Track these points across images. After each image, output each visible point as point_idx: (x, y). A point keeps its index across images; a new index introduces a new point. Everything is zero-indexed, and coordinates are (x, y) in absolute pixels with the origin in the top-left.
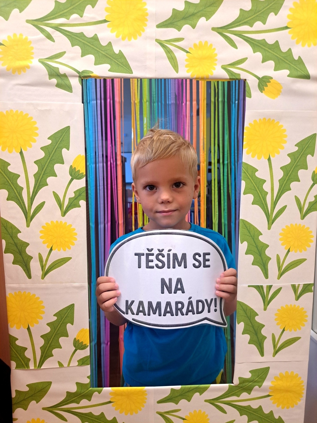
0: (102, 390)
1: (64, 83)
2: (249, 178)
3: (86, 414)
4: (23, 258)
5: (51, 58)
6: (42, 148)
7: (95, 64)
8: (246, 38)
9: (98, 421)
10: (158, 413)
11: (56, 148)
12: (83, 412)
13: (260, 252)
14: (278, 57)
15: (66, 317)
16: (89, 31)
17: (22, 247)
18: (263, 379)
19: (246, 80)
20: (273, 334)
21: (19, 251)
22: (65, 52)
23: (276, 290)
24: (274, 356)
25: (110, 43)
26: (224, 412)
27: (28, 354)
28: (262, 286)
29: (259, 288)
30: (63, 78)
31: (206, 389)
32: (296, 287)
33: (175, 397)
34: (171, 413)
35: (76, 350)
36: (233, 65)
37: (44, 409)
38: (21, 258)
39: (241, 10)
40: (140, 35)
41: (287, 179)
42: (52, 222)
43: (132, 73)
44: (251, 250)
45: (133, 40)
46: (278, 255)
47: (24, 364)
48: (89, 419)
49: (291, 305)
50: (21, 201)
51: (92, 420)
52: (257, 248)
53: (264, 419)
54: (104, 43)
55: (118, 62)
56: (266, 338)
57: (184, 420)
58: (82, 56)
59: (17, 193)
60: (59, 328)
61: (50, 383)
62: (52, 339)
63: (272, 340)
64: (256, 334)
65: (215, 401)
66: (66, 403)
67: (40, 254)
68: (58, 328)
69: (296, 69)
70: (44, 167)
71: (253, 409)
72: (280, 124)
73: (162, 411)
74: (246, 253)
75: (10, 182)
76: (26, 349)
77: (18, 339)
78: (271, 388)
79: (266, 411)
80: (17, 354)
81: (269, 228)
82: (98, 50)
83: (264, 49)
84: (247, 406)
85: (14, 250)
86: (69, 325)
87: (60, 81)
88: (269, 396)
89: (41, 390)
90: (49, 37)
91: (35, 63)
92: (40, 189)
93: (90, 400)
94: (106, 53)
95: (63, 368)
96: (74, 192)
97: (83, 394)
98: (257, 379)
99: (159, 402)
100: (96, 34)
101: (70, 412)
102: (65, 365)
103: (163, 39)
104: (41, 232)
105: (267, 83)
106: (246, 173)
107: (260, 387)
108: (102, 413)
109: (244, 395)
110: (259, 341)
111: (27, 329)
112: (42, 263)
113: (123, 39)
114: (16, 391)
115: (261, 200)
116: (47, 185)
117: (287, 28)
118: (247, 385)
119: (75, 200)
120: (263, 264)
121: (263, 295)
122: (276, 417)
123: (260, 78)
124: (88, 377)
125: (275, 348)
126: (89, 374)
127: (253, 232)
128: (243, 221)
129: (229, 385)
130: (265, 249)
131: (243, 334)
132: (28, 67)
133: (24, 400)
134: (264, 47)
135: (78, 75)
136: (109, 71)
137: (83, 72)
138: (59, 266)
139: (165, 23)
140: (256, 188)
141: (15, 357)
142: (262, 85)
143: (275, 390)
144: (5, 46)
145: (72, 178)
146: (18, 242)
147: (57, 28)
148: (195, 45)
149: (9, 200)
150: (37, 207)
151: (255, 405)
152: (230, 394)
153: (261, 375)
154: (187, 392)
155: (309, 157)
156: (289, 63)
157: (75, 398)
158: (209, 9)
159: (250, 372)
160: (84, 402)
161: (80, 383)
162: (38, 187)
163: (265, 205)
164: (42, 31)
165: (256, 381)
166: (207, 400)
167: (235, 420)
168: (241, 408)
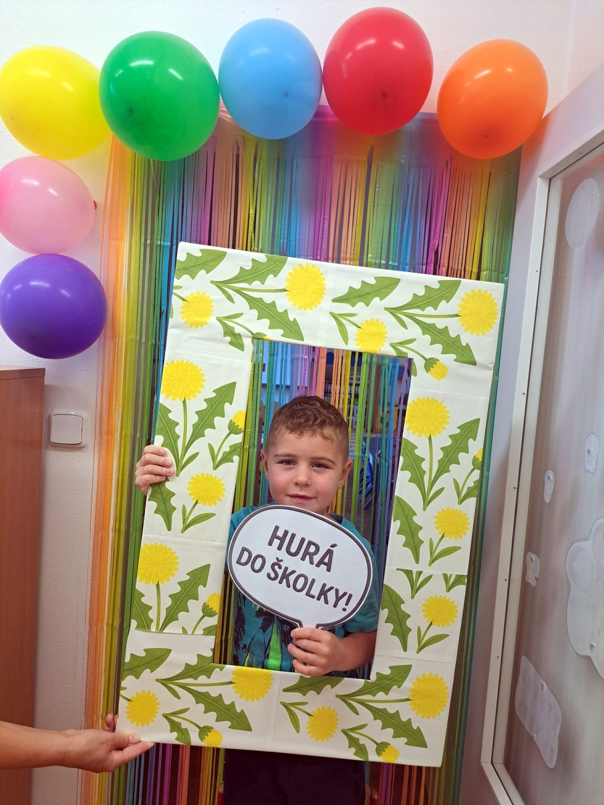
0: (224, 667)
1: (236, 342)
2: (408, 455)
3: (202, 694)
4: (166, 508)
5: (228, 318)
6: (205, 400)
7: (270, 328)
8: (416, 320)
9: (214, 703)
10: (282, 703)
11: (219, 402)
12: (200, 691)
13: (413, 533)
14: (446, 341)
15: (200, 577)
16: (268, 298)
17: (167, 496)
18: (404, 678)
19: (413, 359)
20: (419, 627)
21: (164, 500)
22: (242, 314)
23: (427, 577)
24: (418, 653)
25: (286, 311)
26: (357, 713)
27: (152, 614)
28: (411, 571)
29: (408, 573)
30: (237, 337)
31: (338, 682)
32: (448, 576)
33: (303, 687)
34: (297, 706)
35: (203, 617)
36: (401, 343)
37: (157, 680)
39: (414, 294)
40: (316, 306)
41: (446, 460)
42: (202, 474)
43: (303, 340)
44: (403, 530)
45: (308, 309)
46: (431, 540)
47: (145, 625)
48: (205, 700)
49: (441, 596)
50: (175, 450)
51: (208, 701)
52: (410, 529)
53: (401, 728)
54: (280, 310)
55: (291, 328)
56: (411, 630)
57: (311, 717)
58: (258, 319)
59: (172, 441)
61: (170, 650)
62: (180, 601)
63: (418, 634)
64: (400, 625)
65: (349, 698)
67: (184, 506)
68: (189, 589)
69: (463, 355)
70: (204, 418)
71: (389, 713)
72: (443, 405)
73: (287, 701)
74: (398, 533)
75: (168, 429)
76: (151, 608)
77: (144, 596)
78: (411, 690)
79: (404, 719)
80: (140, 612)
81: (424, 509)
82: (274, 315)
83: (433, 333)
84: (383, 709)
85: (158, 499)
86: (201, 587)
87: (234, 339)
88: (408, 700)
89: (159, 657)
90: (230, 298)
91: (213, 320)
92: (197, 439)
93: (209, 677)
94: (282, 319)
95: (187, 635)
96: (230, 447)
97: (203, 669)
98: (397, 677)
99: (285, 690)
100: (274, 301)
101: (185, 688)
102: (190, 632)
103: (337, 313)
104: (189, 483)
105: (434, 365)
106: (406, 449)
107: (399, 688)
108: (220, 695)
109: (381, 696)
110: (403, 633)
111: (156, 586)
112: (184, 517)
113: (299, 308)
114: (130, 653)
115: (418, 478)
116: (204, 436)
117: (457, 315)
118: (385, 683)
119: (229, 454)
120: (415, 547)
121: (412, 581)
122: (415, 727)
123: (426, 359)
124: (211, 650)
125: (420, 644)
126: (213, 646)
127: (407, 511)
128: (398, 498)
129: (365, 681)
130: (418, 531)
131: (386, 622)
132: (206, 323)
133: (138, 666)
134: (433, 331)
135: (252, 336)
136: (282, 336)
137: (257, 334)
138: (202, 521)
139: (341, 299)
140: (415, 465)
141: (137, 615)
142: (428, 366)
143: (416, 694)
144: (187, 301)
145: (229, 433)
146: (165, 491)
147: (238, 291)
148: (367, 321)
150: (191, 456)
151: (391, 709)
152: (365, 692)
153: (402, 674)
154: (317, 683)
155: (471, 441)
156: (457, 348)
157: (194, 672)
158: (384, 290)
159: (390, 668)
160: (202, 679)
161: (201, 655)
162: (194, 437)
163: (422, 484)
164: (224, 292)
165: (395, 680)
166: (339, 695)
167: (367, 725)
168: (376, 711)
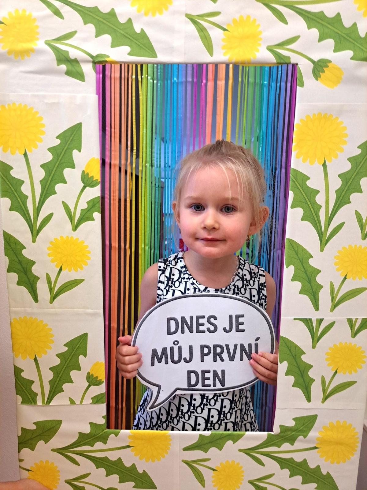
0: (119, 432)
1: (74, 70)
2: (298, 188)
3: (100, 459)
4: (28, 278)
5: (59, 39)
6: (49, 150)
7: (113, 46)
8: (298, 10)
9: (114, 467)
10: (183, 461)
11: (66, 150)
12: (98, 456)
13: (310, 278)
14: (338, 34)
15: (78, 348)
16: (105, 5)
17: (27, 266)
18: (310, 428)
19: (297, 64)
20: (323, 377)
21: (24, 270)
22: (75, 32)
23: (328, 325)
24: (323, 402)
25: (130, 20)
26: (262, 464)
27: (36, 388)
28: (311, 320)
29: (307, 322)
30: (74, 64)
31: (241, 436)
32: (353, 322)
33: (203, 445)
34: (199, 463)
35: (89, 386)
36: (281, 45)
37: (53, 450)
38: (27, 278)
40: (167, 8)
41: (346, 189)
42: (61, 237)
43: (156, 57)
44: (298, 276)
45: (158, 15)
46: (331, 283)
47: (30, 399)
48: (105, 464)
49: (346, 343)
50: (26, 212)
51: (108, 465)
52: (306, 273)
53: (310, 475)
54: (122, 20)
55: (139, 44)
56: (314, 380)
57: (215, 471)
58: (97, 36)
59: (20, 202)
60: (70, 360)
61: (61, 421)
62: (62, 372)
63: (322, 384)
64: (302, 376)
65: (251, 451)
66: (79, 444)
67: (47, 274)
69: (362, 50)
70: (52, 172)
71: (296, 462)
72: (340, 120)
73: (189, 459)
74: (293, 280)
75: (13, 190)
76: (33, 382)
77: (23, 371)
78: (318, 439)
79: (312, 465)
80: (22, 387)
81: (322, 250)
82: (115, 28)
83: (322, 24)
84: (289, 459)
85: (18, 269)
86: (81, 357)
87: (71, 68)
88: (315, 448)
89: (50, 429)
90: (57, 13)
91: (40, 44)
92: (47, 198)
93: (105, 443)
94: (126, 33)
95: (75, 406)
96: (87, 203)
97: (98, 436)
98: (302, 428)
99: (186, 449)
100: (113, 9)
101: (83, 455)
102: (78, 402)
103: (194, 13)
104: (49, 248)
105: (324, 68)
106: (294, 182)
107: (305, 437)
108: (120, 459)
109: (286, 446)
110: (305, 384)
111: (33, 360)
112: (50, 285)
113: (146, 14)
114: (22, 428)
115: (313, 215)
116: (55, 193)
118: (290, 434)
119: (88, 211)
120: (313, 293)
121: (312, 330)
123: (315, 61)
124: (103, 417)
125: (325, 393)
126: (105, 413)
127: (302, 254)
128: (290, 240)
129: (268, 434)
130: (316, 275)
131: (286, 375)
132: (32, 50)
133: (31, 439)
134: (322, 22)
135: (91, 60)
136: (129, 54)
137: (98, 56)
138: (70, 289)
140: (307, 200)
141: (20, 391)
142: (318, 71)
143: (323, 441)
144: (5, 24)
145: (84, 186)
146: (23, 260)
148: (235, 21)
149: (13, 211)
150: (44, 219)
151: (298, 458)
152: (269, 444)
153: (307, 424)
154: (218, 439)
156: (353, 42)
157: (89, 440)
159: (294, 419)
160: (99, 445)
161: (94, 423)
162: (45, 196)
163: (317, 222)
164: (49, 5)
165: (301, 430)
166: (242, 449)
167: (274, 474)
168: (282, 461)
